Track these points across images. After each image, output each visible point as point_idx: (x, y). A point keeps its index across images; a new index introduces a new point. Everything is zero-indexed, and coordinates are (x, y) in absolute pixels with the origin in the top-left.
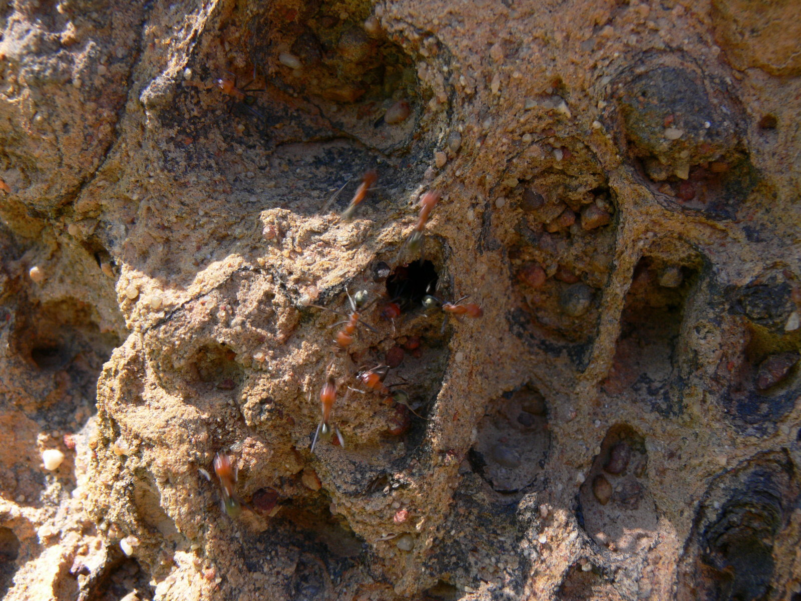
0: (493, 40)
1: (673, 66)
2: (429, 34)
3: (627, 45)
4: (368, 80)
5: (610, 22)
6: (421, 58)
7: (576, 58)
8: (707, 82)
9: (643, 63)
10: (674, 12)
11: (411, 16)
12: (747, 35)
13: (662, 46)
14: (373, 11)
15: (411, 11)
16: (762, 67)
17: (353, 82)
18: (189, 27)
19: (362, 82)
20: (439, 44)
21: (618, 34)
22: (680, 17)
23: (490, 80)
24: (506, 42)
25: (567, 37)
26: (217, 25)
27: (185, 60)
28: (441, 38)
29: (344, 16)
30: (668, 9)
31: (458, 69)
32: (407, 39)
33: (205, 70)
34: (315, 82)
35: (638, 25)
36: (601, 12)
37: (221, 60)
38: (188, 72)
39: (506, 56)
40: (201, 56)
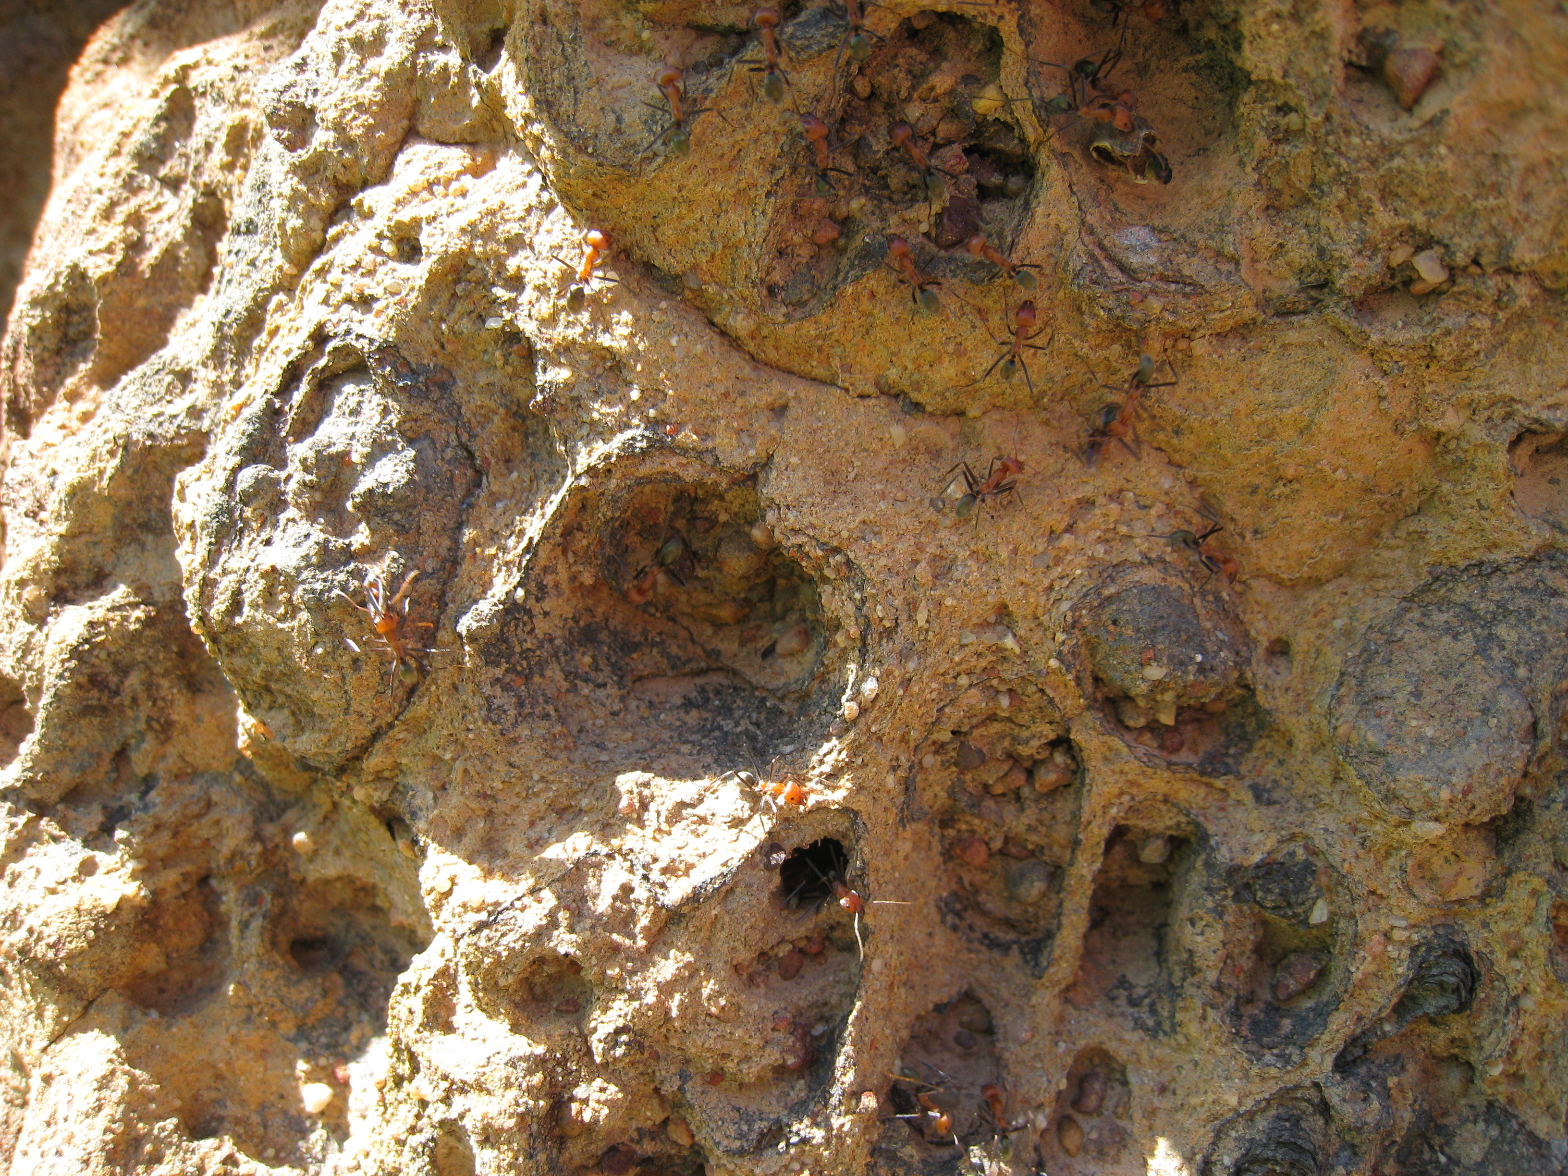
0: (919, 556)
1: (1152, 583)
2: (836, 550)
3: (1092, 558)
4: (754, 597)
5: (1069, 529)
6: (825, 580)
7: (1026, 578)
8: (1197, 601)
9: (1113, 580)
10: (1153, 512)
11: (813, 526)
12: (1248, 536)
13: (1138, 558)
14: (763, 517)
15: (813, 519)
16: (1269, 577)
17: (734, 600)
18: (522, 533)
19: (746, 600)
20: (849, 563)
21: (1080, 544)
22: (1160, 517)
23: (916, 610)
24: (935, 558)
25: (1015, 551)
26: (558, 531)
27: (516, 577)
28: (852, 556)
29: (723, 517)
30: (1145, 507)
31: (874, 596)
32: (807, 555)
33: (542, 587)
34: (684, 598)
35: (1107, 531)
36: (1059, 517)
37: (563, 575)
38: (520, 592)
39: (936, 577)
40: (537, 570)
